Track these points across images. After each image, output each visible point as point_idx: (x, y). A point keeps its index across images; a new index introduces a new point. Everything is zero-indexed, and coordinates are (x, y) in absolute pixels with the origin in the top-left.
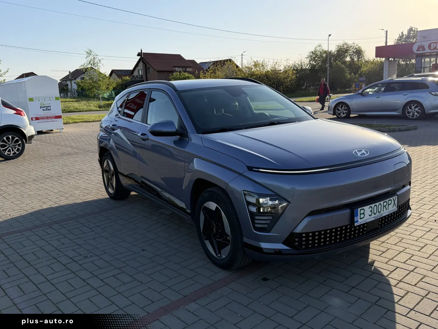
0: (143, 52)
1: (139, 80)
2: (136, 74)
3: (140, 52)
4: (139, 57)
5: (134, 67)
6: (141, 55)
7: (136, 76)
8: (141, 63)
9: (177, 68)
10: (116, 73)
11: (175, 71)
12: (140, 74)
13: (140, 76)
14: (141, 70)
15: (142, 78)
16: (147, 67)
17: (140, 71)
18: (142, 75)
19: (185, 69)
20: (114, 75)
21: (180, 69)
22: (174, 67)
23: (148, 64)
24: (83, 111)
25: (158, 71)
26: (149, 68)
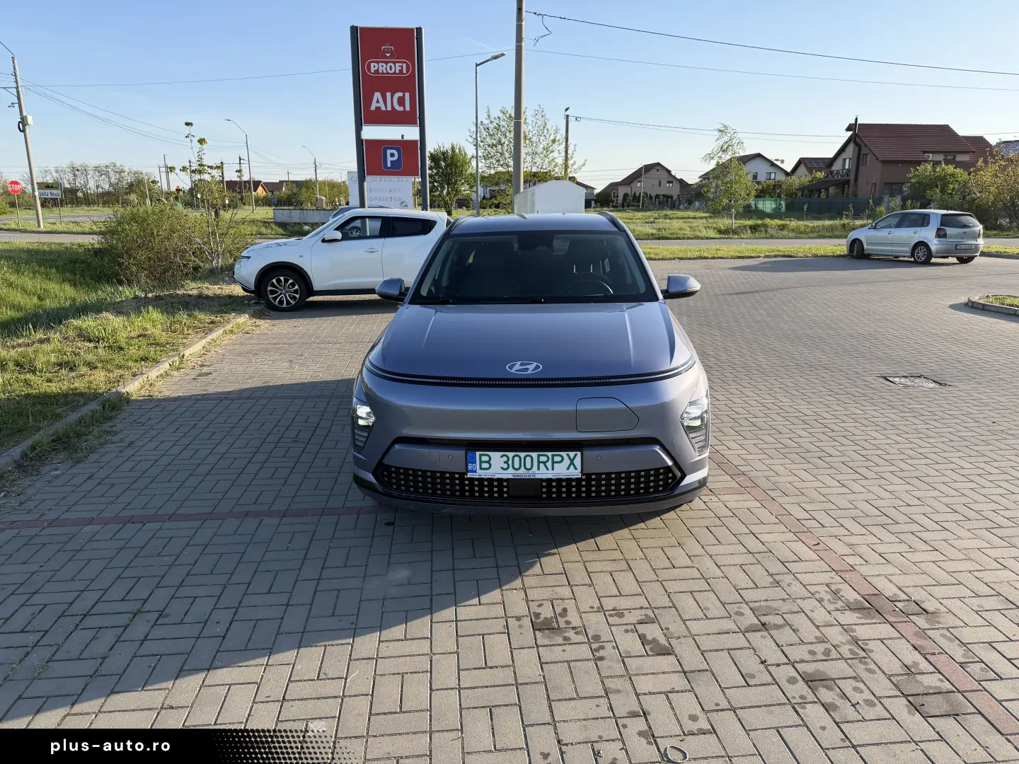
0: (858, 122)
1: (840, 180)
2: (837, 166)
3: (854, 122)
4: (850, 133)
5: (836, 154)
6: (853, 128)
7: (835, 172)
8: (852, 146)
9: (931, 155)
10: (806, 166)
11: (926, 161)
12: (847, 167)
13: (845, 171)
14: (850, 159)
15: (848, 175)
16: (863, 152)
17: (848, 160)
18: (848, 170)
19: (951, 157)
20: (802, 168)
21: (940, 157)
22: (924, 152)
23: (866, 146)
24: (684, 238)
25: (884, 162)
26: (867, 155)
